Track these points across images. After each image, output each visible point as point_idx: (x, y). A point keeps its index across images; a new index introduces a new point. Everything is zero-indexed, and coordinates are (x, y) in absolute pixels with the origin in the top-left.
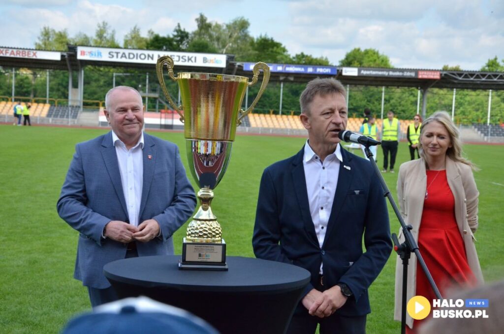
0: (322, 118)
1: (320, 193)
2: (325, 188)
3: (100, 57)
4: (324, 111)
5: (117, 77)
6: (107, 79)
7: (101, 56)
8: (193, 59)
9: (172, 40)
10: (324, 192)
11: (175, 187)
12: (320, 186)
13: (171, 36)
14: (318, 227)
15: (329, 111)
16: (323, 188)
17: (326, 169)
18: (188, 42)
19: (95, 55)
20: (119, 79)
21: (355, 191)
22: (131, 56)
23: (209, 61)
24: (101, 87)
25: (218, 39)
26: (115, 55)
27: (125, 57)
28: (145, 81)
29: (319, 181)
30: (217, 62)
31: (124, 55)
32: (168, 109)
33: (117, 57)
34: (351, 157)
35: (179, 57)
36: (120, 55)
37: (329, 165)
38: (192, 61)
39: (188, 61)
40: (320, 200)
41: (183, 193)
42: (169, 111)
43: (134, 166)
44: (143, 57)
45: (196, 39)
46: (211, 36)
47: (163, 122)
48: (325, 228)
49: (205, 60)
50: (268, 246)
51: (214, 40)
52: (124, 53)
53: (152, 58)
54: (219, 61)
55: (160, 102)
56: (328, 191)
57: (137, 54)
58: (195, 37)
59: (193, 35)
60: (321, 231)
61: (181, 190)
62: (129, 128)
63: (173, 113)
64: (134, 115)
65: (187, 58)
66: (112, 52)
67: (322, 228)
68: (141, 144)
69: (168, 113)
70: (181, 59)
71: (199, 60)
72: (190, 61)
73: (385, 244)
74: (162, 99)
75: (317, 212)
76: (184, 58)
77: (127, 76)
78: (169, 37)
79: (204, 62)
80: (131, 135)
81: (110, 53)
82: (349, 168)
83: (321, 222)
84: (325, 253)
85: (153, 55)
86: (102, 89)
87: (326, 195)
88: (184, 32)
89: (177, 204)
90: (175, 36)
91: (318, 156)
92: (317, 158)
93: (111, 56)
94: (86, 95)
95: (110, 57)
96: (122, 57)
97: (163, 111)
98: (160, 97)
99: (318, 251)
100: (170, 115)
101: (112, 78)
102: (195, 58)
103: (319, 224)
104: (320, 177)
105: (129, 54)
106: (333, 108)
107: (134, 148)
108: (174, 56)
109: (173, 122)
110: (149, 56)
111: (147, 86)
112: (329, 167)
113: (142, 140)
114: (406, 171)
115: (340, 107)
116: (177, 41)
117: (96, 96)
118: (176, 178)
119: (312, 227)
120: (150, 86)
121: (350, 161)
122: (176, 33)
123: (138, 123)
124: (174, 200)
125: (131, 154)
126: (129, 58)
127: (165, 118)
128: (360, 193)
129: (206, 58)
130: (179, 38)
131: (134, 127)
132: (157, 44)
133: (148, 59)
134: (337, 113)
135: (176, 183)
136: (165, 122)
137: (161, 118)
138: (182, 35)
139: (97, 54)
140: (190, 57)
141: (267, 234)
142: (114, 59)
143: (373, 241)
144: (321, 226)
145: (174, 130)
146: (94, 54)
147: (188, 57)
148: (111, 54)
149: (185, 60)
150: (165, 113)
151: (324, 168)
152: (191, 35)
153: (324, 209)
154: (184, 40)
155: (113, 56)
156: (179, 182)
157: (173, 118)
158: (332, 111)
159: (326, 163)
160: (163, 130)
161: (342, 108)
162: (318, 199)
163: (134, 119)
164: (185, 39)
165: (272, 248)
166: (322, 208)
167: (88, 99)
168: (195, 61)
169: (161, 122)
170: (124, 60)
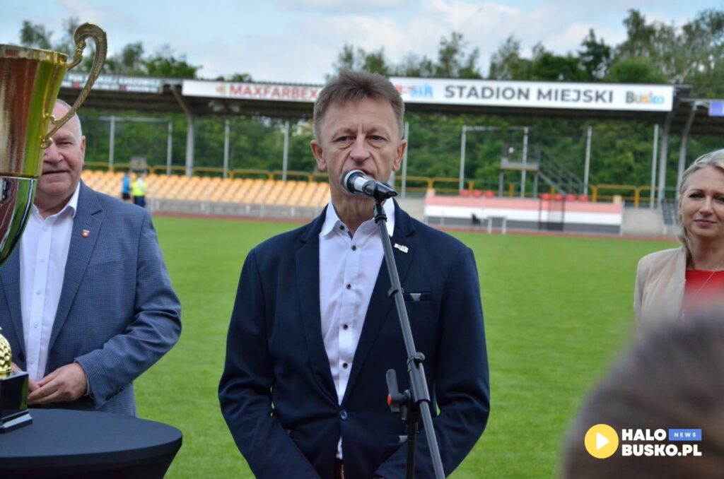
0: (334, 148)
1: (342, 295)
2: (353, 287)
3: (428, 95)
4: (336, 134)
5: (468, 133)
6: (450, 138)
7: (431, 94)
8: (606, 97)
9: (577, 61)
10: (351, 295)
11: (136, 293)
12: (342, 281)
13: (575, 55)
14: (335, 364)
15: (345, 135)
16: (349, 287)
17: (358, 251)
18: (608, 65)
19: (421, 92)
20: (473, 138)
21: (412, 294)
22: (488, 93)
23: (638, 99)
24: (440, 152)
25: (667, 58)
26: (457, 91)
27: (476, 95)
28: (520, 139)
29: (342, 272)
30: (654, 100)
31: (473, 92)
32: (556, 192)
33: (461, 95)
34: (413, 228)
35: (579, 92)
36: (466, 92)
37: (366, 241)
38: (604, 100)
39: (597, 100)
40: (342, 311)
41: (154, 305)
42: (558, 196)
43: (53, 249)
44: (509, 94)
45: (625, 58)
46: (654, 54)
47: (545, 216)
48: (350, 366)
49: (630, 97)
50: (243, 399)
51: (659, 59)
52: (473, 89)
53: (527, 96)
54: (660, 98)
55: (540, 180)
56: (358, 292)
57: (498, 90)
58: (622, 54)
59: (618, 52)
60: (341, 371)
61: (150, 300)
62: (51, 181)
63: (564, 200)
64: (60, 154)
65: (593, 95)
66: (452, 87)
67: (345, 365)
68: (71, 208)
69: (556, 200)
70: (582, 97)
71: (617, 97)
72: (600, 101)
73: (471, 402)
74: (546, 174)
75: (336, 334)
76: (589, 94)
77: (487, 132)
78: (570, 56)
79: (627, 101)
80: (55, 194)
81: (447, 89)
82: (405, 249)
83: (342, 355)
84: (349, 415)
85: (528, 91)
86: (442, 156)
87: (354, 301)
88: (602, 46)
89: (135, 329)
90: (583, 55)
91: (344, 225)
92: (342, 228)
93: (449, 94)
94: (412, 169)
95: (447, 96)
96: (470, 94)
97: (546, 196)
98: (541, 169)
99: (332, 411)
100: (559, 204)
101: (460, 137)
102: (611, 94)
103: (338, 359)
104: (344, 264)
105: (484, 89)
106: (353, 128)
107: (55, 215)
108: (569, 90)
109: (563, 217)
110: (520, 92)
111: (525, 150)
112: (365, 246)
113: (73, 203)
114: (648, 270)
115: (371, 127)
116: (586, 64)
117: (429, 170)
118: (137, 276)
119: (325, 363)
120: (531, 150)
121: (411, 234)
122: (585, 49)
123: (68, 171)
124: (132, 319)
125: (50, 228)
126: (483, 96)
127: (549, 209)
128: (421, 298)
129: (632, 94)
130: (591, 58)
131: (60, 180)
132: (545, 71)
133: (519, 98)
134: (361, 138)
135: (138, 284)
136: (549, 216)
137: (540, 209)
138: (597, 51)
139: (423, 91)
140: (600, 92)
141: (244, 375)
142: (456, 100)
143: (449, 395)
144: (341, 363)
145: (565, 232)
146: (418, 90)
147: (597, 93)
148: (451, 89)
149: (591, 99)
150: (549, 200)
151: (354, 248)
152: (614, 50)
153: (350, 329)
154: (601, 61)
155: (453, 94)
156: (143, 282)
157: (563, 210)
158: (351, 136)
159: (360, 238)
160: (544, 231)
161: (374, 130)
162: (337, 308)
163: (61, 161)
164: (604, 59)
165: (249, 405)
166: (346, 327)
167: (416, 175)
168: (611, 100)
169: (540, 216)
170: (473, 101)
